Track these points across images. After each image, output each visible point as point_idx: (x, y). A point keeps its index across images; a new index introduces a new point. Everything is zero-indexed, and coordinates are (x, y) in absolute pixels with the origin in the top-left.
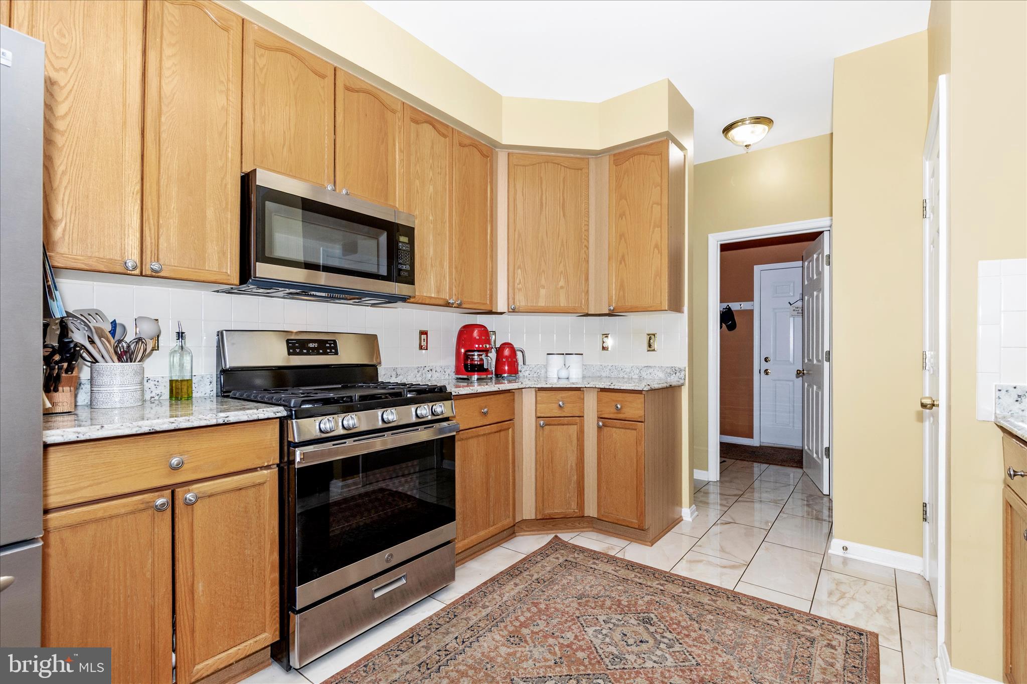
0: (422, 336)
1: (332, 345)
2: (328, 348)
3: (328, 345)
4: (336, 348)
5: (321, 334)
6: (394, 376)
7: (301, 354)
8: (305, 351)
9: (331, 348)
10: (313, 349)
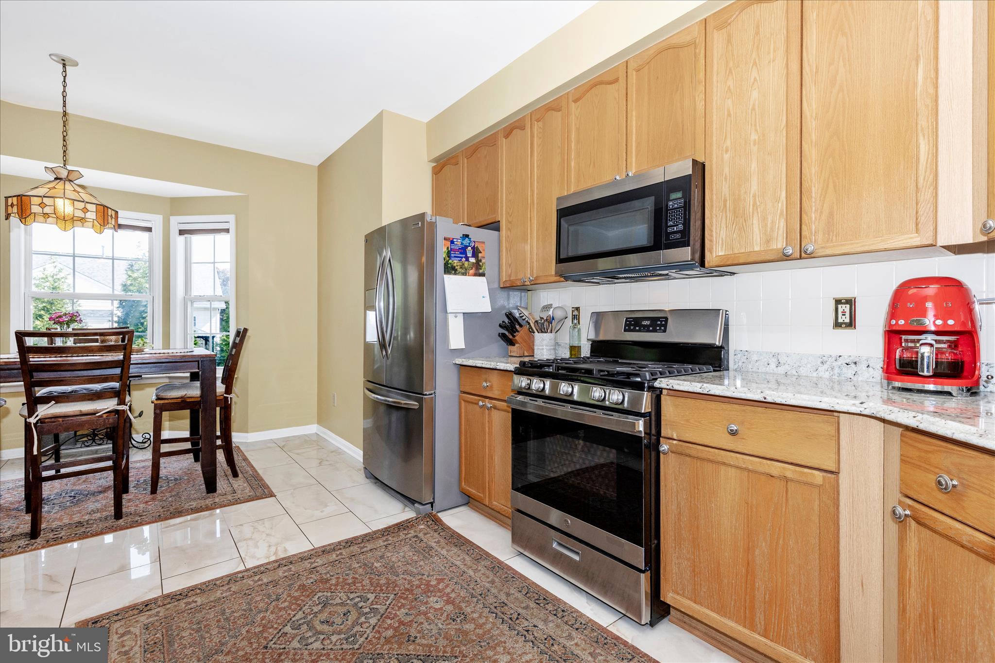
0: (839, 306)
1: (663, 323)
2: (659, 325)
3: (659, 323)
4: (665, 326)
5: (655, 312)
6: (773, 366)
7: (634, 330)
8: (637, 328)
9: (661, 326)
10: (645, 326)
